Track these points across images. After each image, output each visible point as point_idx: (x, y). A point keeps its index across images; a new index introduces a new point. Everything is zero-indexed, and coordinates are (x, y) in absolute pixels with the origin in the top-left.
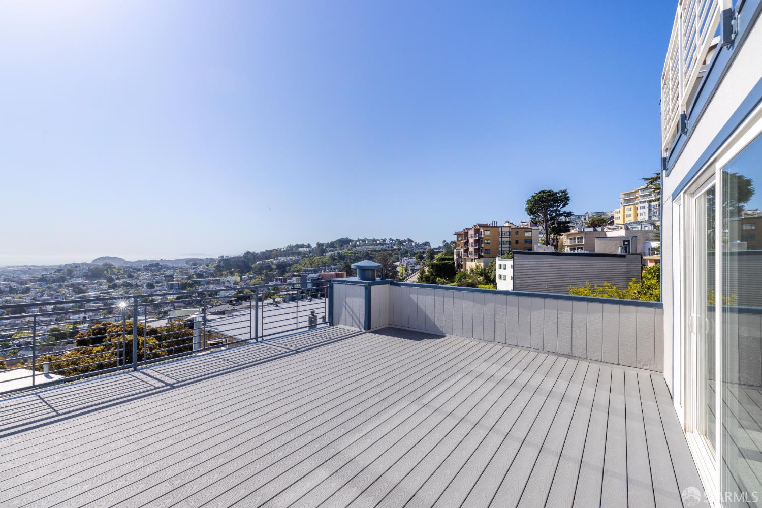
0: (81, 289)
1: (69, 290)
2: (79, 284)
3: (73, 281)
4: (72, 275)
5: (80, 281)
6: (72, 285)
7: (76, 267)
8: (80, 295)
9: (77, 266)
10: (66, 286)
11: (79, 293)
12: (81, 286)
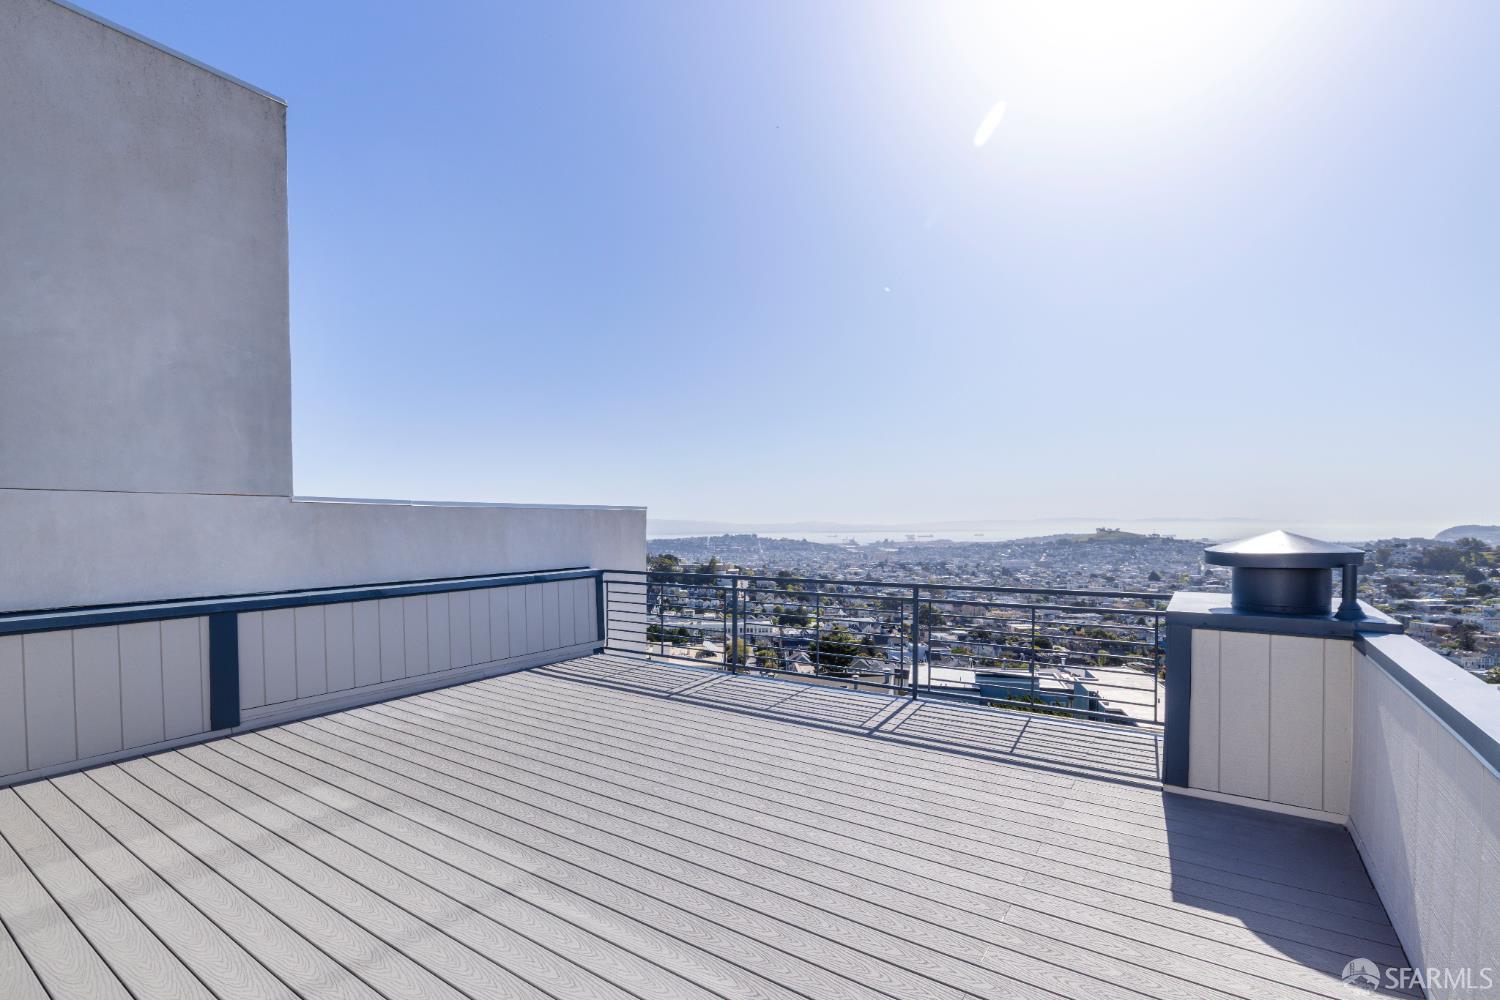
0: (1404, 589)
1: (1380, 589)
2: (1403, 580)
3: (1391, 573)
4: (1389, 561)
5: (1404, 573)
6: (1387, 581)
7: (1398, 546)
8: (1401, 601)
9: (1400, 544)
10: (1375, 581)
11: (1400, 598)
12: (1406, 585)
